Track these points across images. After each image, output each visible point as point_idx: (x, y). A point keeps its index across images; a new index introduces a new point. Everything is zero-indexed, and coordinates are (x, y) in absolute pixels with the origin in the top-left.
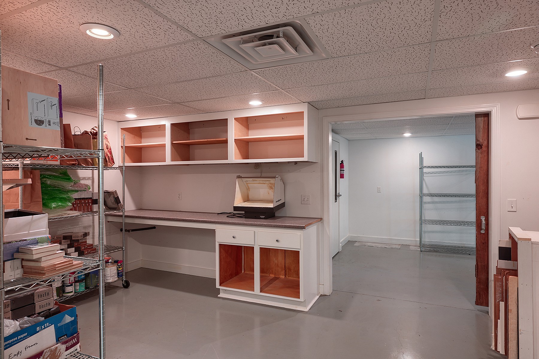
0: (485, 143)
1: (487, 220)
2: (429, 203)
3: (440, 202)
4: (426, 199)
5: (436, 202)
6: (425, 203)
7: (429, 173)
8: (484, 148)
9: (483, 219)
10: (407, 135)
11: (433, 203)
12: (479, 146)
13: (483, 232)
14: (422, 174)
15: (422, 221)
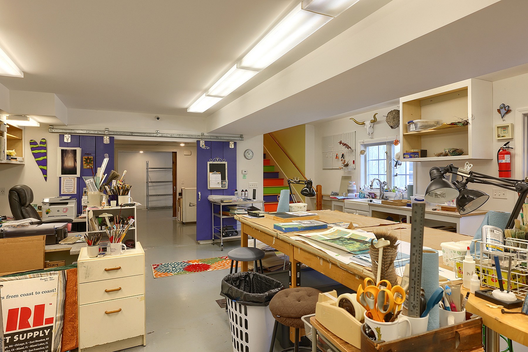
0: (175, 162)
1: (176, 188)
2: (151, 186)
3: (156, 186)
4: (150, 184)
5: (154, 186)
6: (149, 186)
7: (151, 171)
8: (175, 163)
9: (175, 187)
10: (141, 152)
11: (153, 186)
12: (173, 163)
13: (175, 192)
14: (148, 172)
15: (148, 196)
